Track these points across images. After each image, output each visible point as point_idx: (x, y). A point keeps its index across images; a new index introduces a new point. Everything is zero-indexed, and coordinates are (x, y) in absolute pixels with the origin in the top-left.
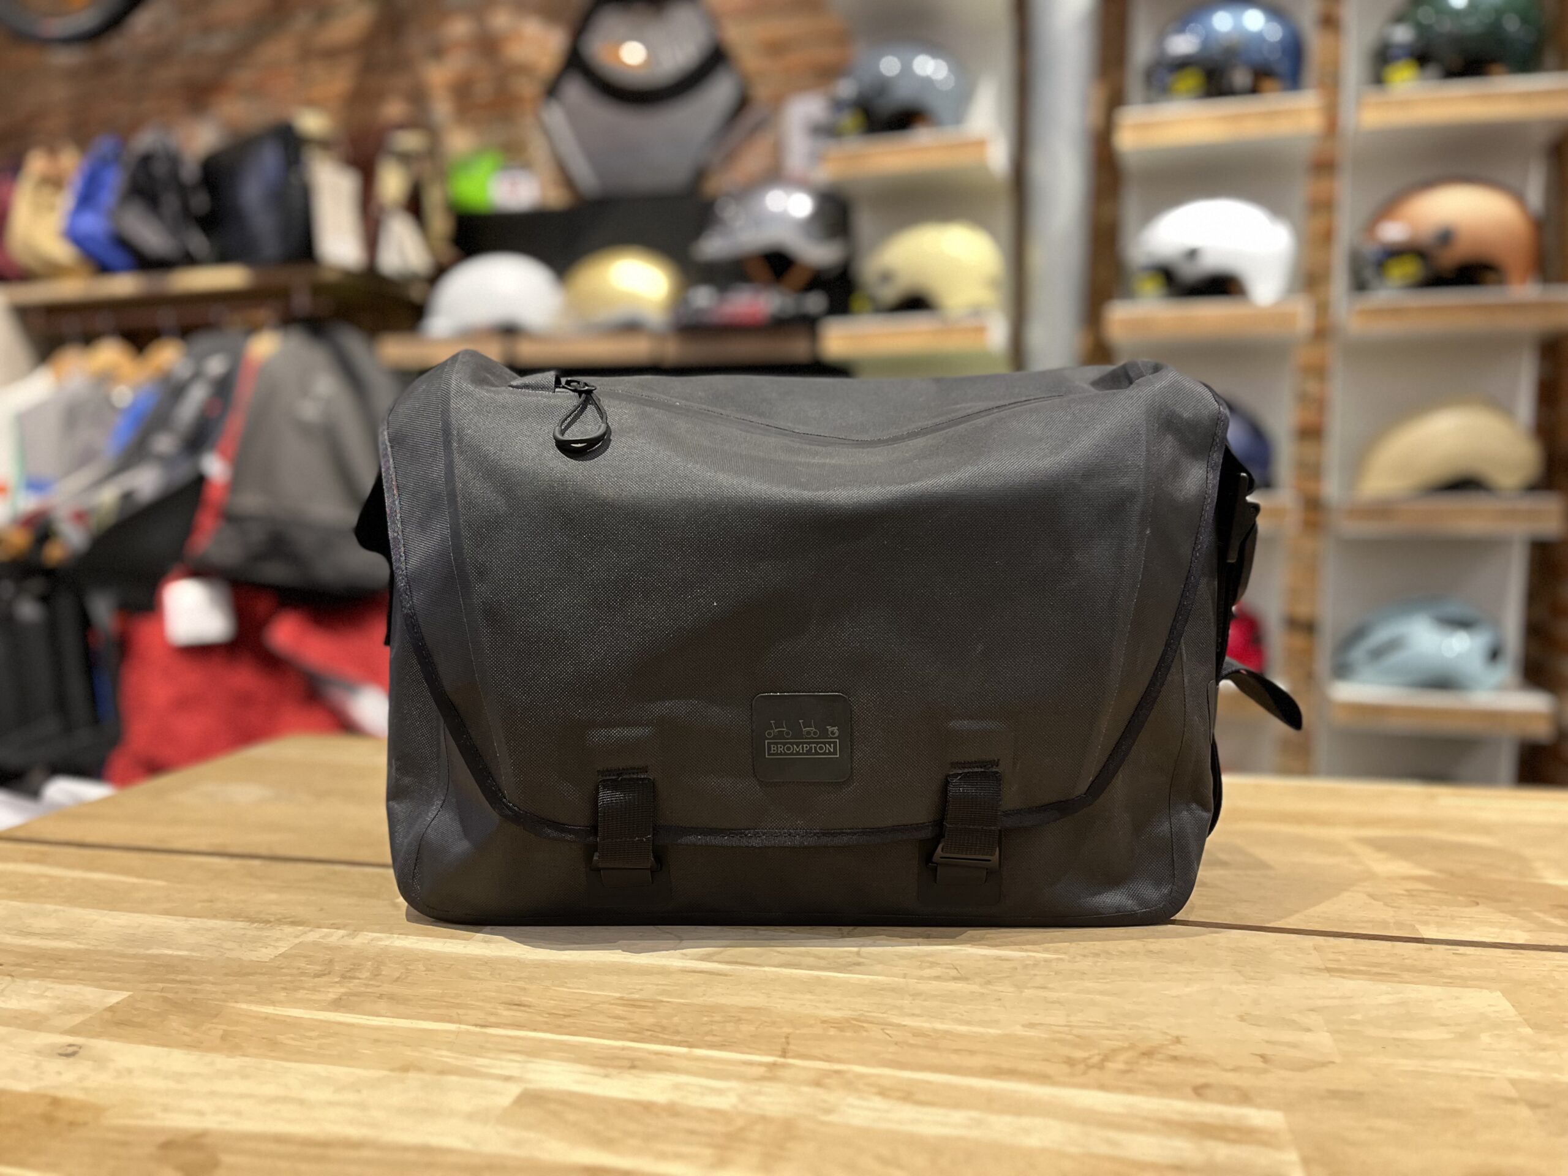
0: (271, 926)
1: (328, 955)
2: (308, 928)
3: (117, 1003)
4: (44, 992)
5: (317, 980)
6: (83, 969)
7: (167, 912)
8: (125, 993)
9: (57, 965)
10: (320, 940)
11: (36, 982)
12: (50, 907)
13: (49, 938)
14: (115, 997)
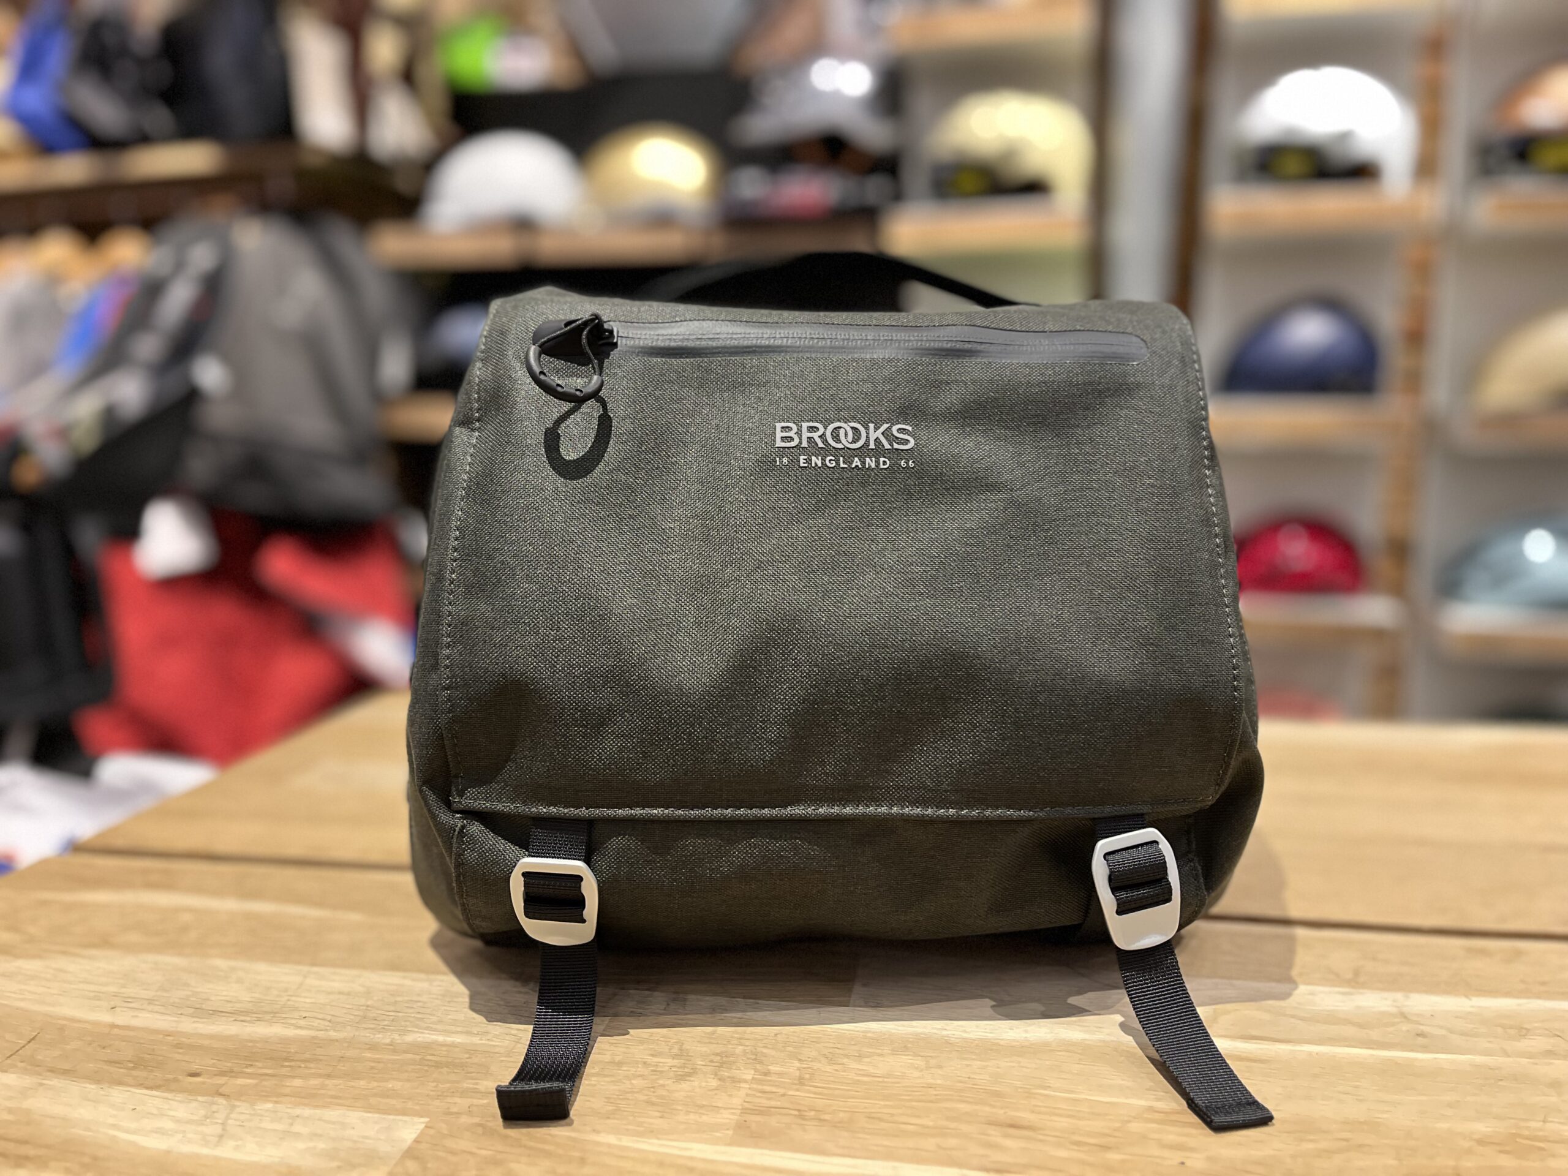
3: (417, 1141)
4: (292, 1124)
5: (685, 1085)
6: (329, 1076)
7: (394, 966)
8: (416, 1119)
9: (284, 1071)
11: (269, 1106)
12: (221, 963)
13: (248, 1019)
14: (409, 1131)
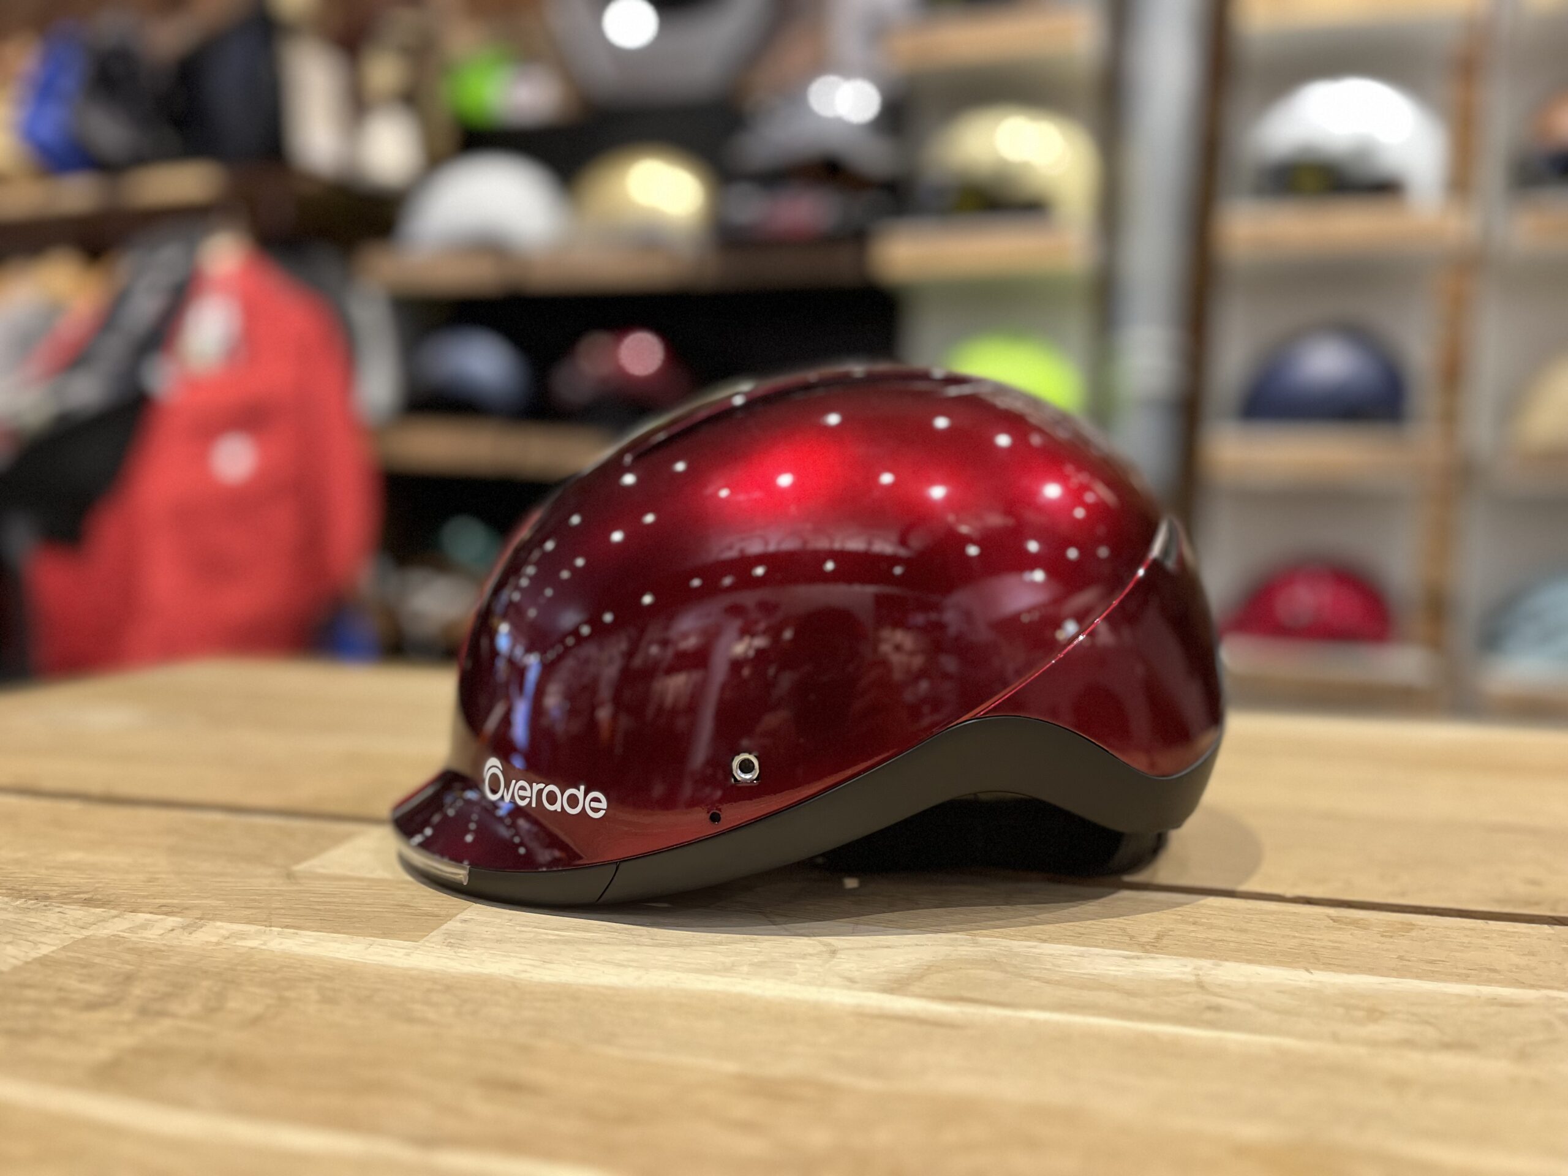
0: (46, 906)
1: (127, 962)
2: (114, 912)
5: (85, 1016)
10: (126, 935)
